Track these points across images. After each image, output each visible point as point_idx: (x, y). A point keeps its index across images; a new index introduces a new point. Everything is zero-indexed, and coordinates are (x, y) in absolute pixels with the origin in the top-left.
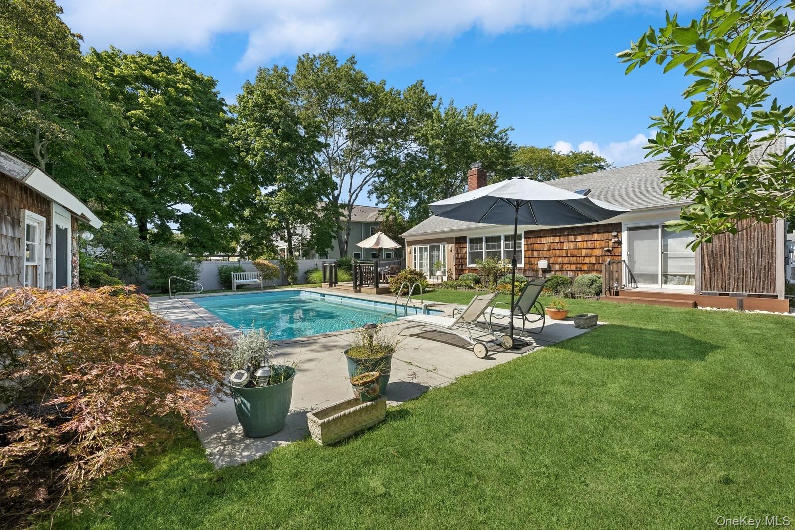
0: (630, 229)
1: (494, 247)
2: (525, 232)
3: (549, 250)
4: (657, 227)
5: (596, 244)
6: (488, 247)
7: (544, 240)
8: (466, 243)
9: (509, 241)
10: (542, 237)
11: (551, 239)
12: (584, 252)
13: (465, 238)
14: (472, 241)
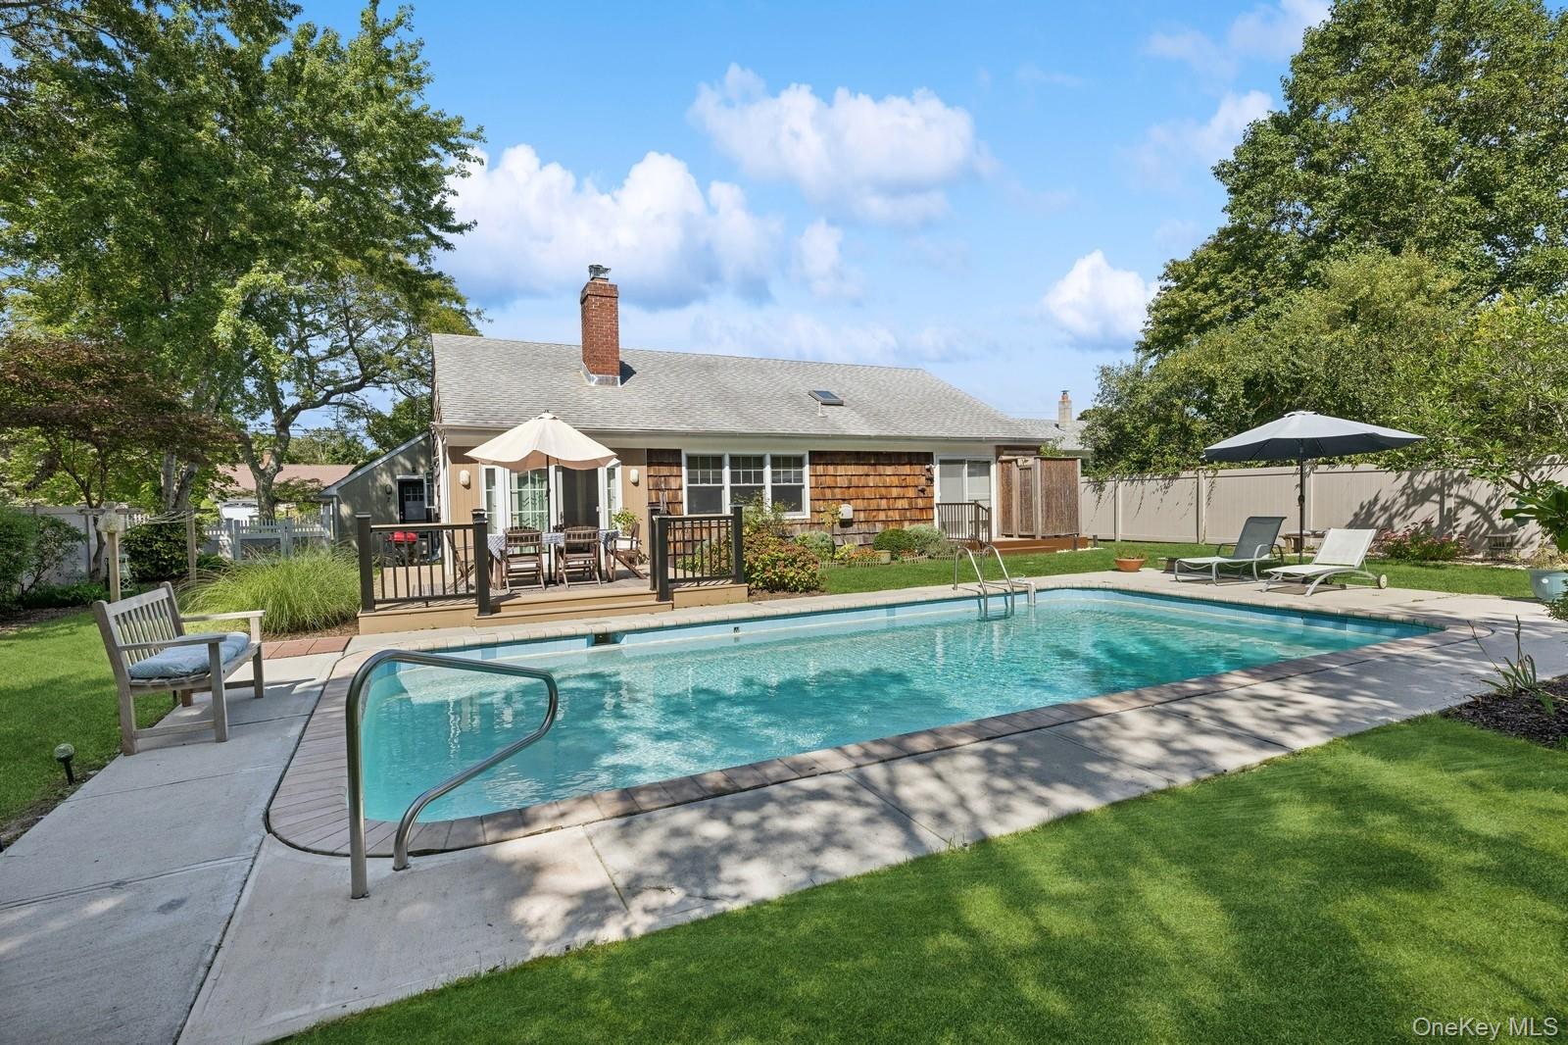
0: (942, 462)
1: (747, 478)
2: (810, 452)
3: (849, 487)
4: (962, 462)
5: (910, 480)
6: (734, 478)
7: (841, 470)
8: (679, 465)
9: (779, 467)
10: (838, 464)
11: (852, 469)
12: (895, 492)
13: (678, 452)
14: (693, 462)
